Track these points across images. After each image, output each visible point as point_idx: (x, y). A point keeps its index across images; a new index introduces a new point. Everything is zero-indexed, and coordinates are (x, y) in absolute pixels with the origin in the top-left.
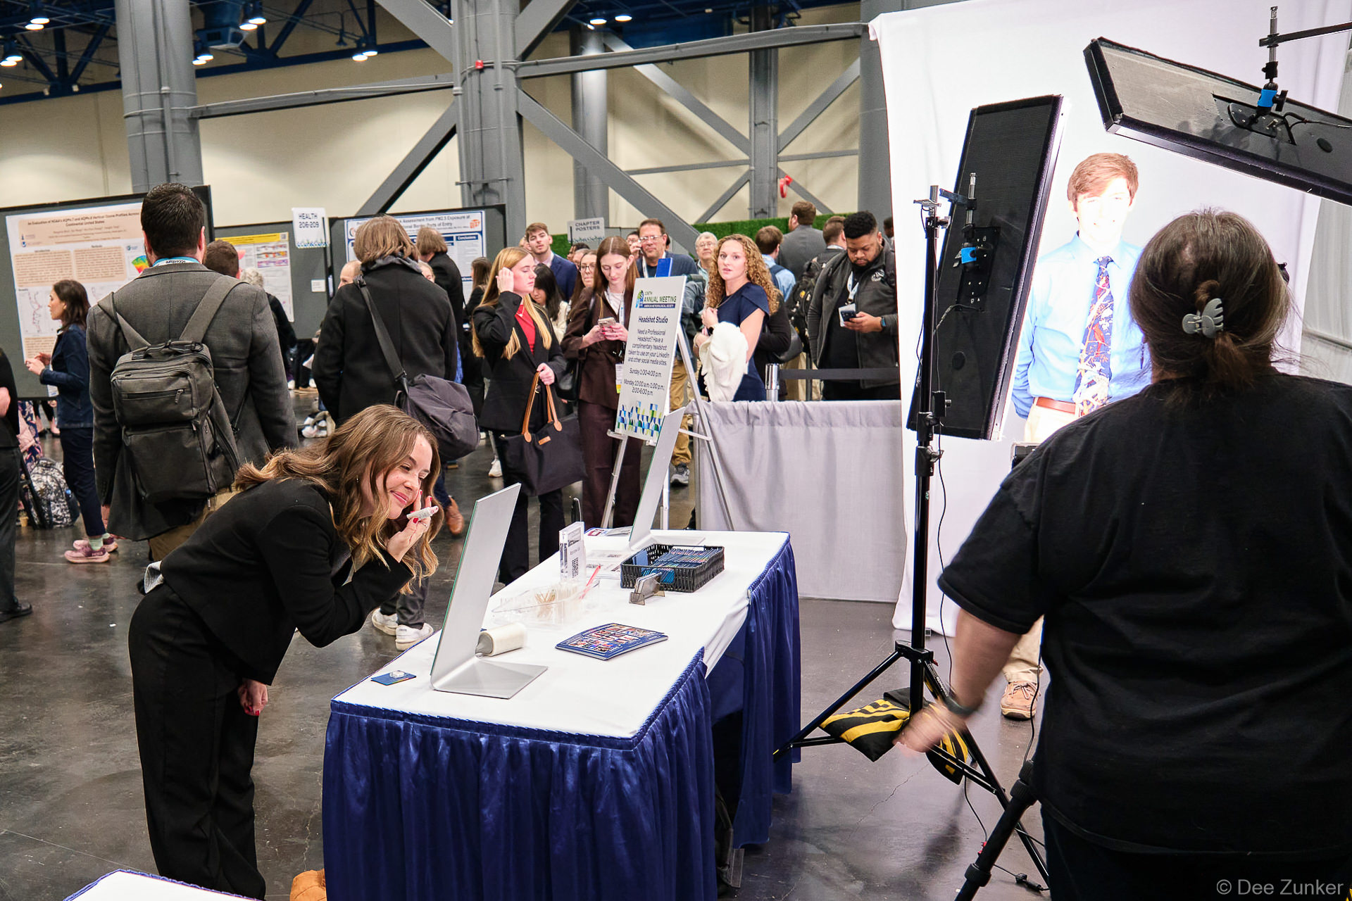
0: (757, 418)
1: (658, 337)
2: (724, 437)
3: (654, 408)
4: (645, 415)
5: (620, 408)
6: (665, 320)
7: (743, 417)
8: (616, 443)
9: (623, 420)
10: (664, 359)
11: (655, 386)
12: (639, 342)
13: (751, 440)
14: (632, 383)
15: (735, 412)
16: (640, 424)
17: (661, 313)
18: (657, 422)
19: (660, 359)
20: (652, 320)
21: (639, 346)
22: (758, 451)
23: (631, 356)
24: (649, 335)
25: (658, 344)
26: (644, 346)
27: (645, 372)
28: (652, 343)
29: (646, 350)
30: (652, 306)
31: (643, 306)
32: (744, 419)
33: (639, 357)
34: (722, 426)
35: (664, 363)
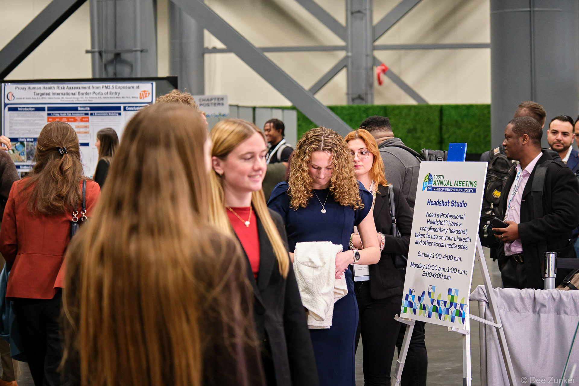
0: (543, 306)
1: (455, 221)
2: (511, 325)
3: (453, 293)
4: (442, 299)
5: (406, 292)
6: (463, 204)
7: (529, 304)
8: (403, 327)
9: (411, 305)
10: (464, 244)
11: (454, 270)
12: (429, 226)
13: (537, 328)
14: (421, 267)
15: (522, 299)
16: (436, 310)
17: (459, 197)
18: (458, 307)
19: (458, 243)
20: (446, 204)
21: (431, 229)
22: (544, 339)
23: (419, 239)
24: (442, 219)
25: (454, 228)
26: (436, 230)
27: (439, 256)
28: (447, 227)
29: (438, 234)
30: (443, 189)
31: (433, 189)
32: (530, 308)
33: (430, 240)
34: (509, 314)
35: (466, 248)
